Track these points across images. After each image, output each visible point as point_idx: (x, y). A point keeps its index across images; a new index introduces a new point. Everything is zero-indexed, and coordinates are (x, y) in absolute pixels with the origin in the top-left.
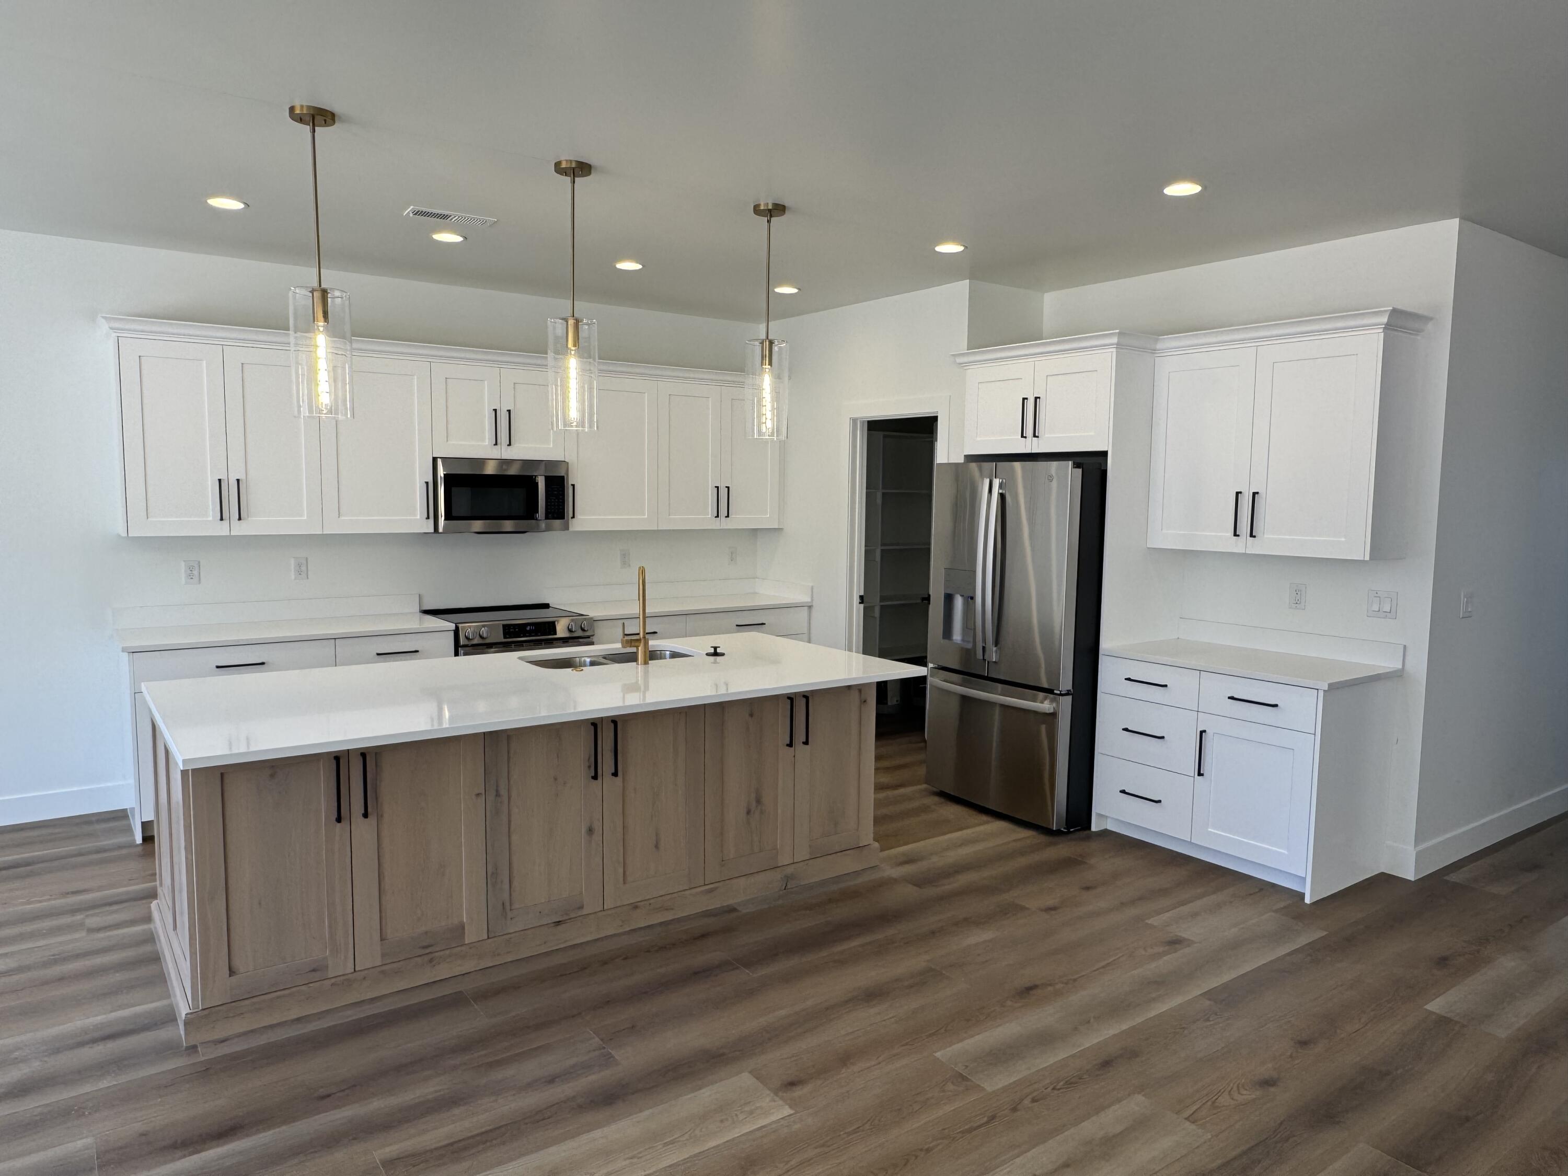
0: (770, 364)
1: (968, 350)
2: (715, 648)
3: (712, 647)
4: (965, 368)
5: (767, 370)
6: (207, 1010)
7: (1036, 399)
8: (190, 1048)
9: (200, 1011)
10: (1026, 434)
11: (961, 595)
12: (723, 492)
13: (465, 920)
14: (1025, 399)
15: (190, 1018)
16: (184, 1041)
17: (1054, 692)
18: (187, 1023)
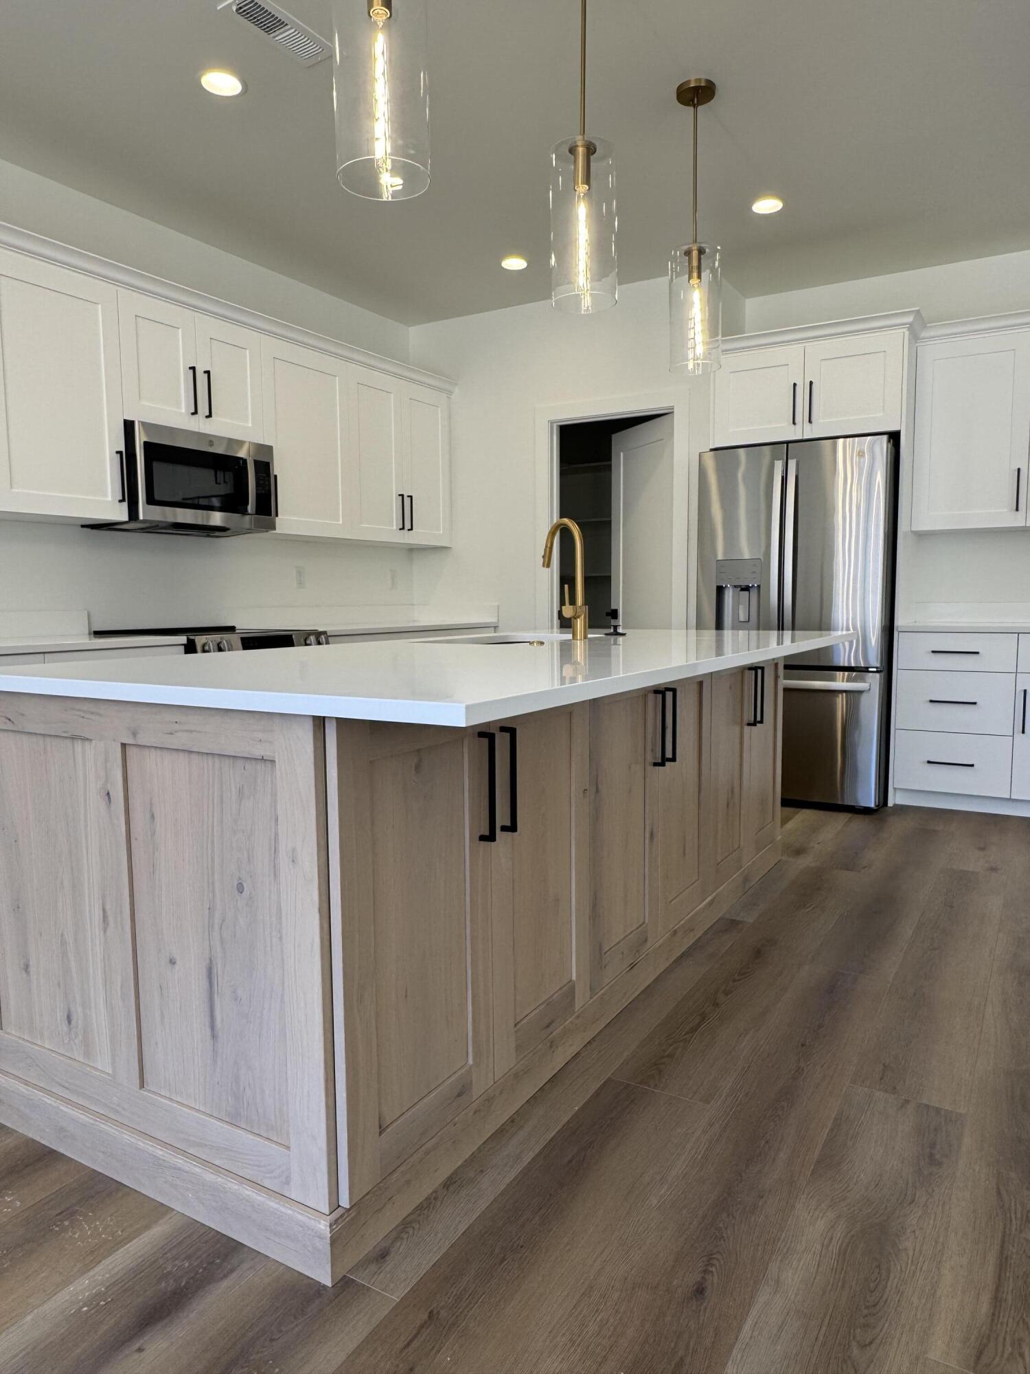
0: (699, 279)
5: (696, 284)
6: (357, 1206)
7: (811, 383)
8: (344, 1284)
9: (348, 1210)
10: (797, 421)
11: (735, 586)
12: (406, 503)
13: (574, 978)
14: (795, 385)
15: (337, 1228)
16: (324, 1277)
17: (870, 669)
18: (334, 1241)
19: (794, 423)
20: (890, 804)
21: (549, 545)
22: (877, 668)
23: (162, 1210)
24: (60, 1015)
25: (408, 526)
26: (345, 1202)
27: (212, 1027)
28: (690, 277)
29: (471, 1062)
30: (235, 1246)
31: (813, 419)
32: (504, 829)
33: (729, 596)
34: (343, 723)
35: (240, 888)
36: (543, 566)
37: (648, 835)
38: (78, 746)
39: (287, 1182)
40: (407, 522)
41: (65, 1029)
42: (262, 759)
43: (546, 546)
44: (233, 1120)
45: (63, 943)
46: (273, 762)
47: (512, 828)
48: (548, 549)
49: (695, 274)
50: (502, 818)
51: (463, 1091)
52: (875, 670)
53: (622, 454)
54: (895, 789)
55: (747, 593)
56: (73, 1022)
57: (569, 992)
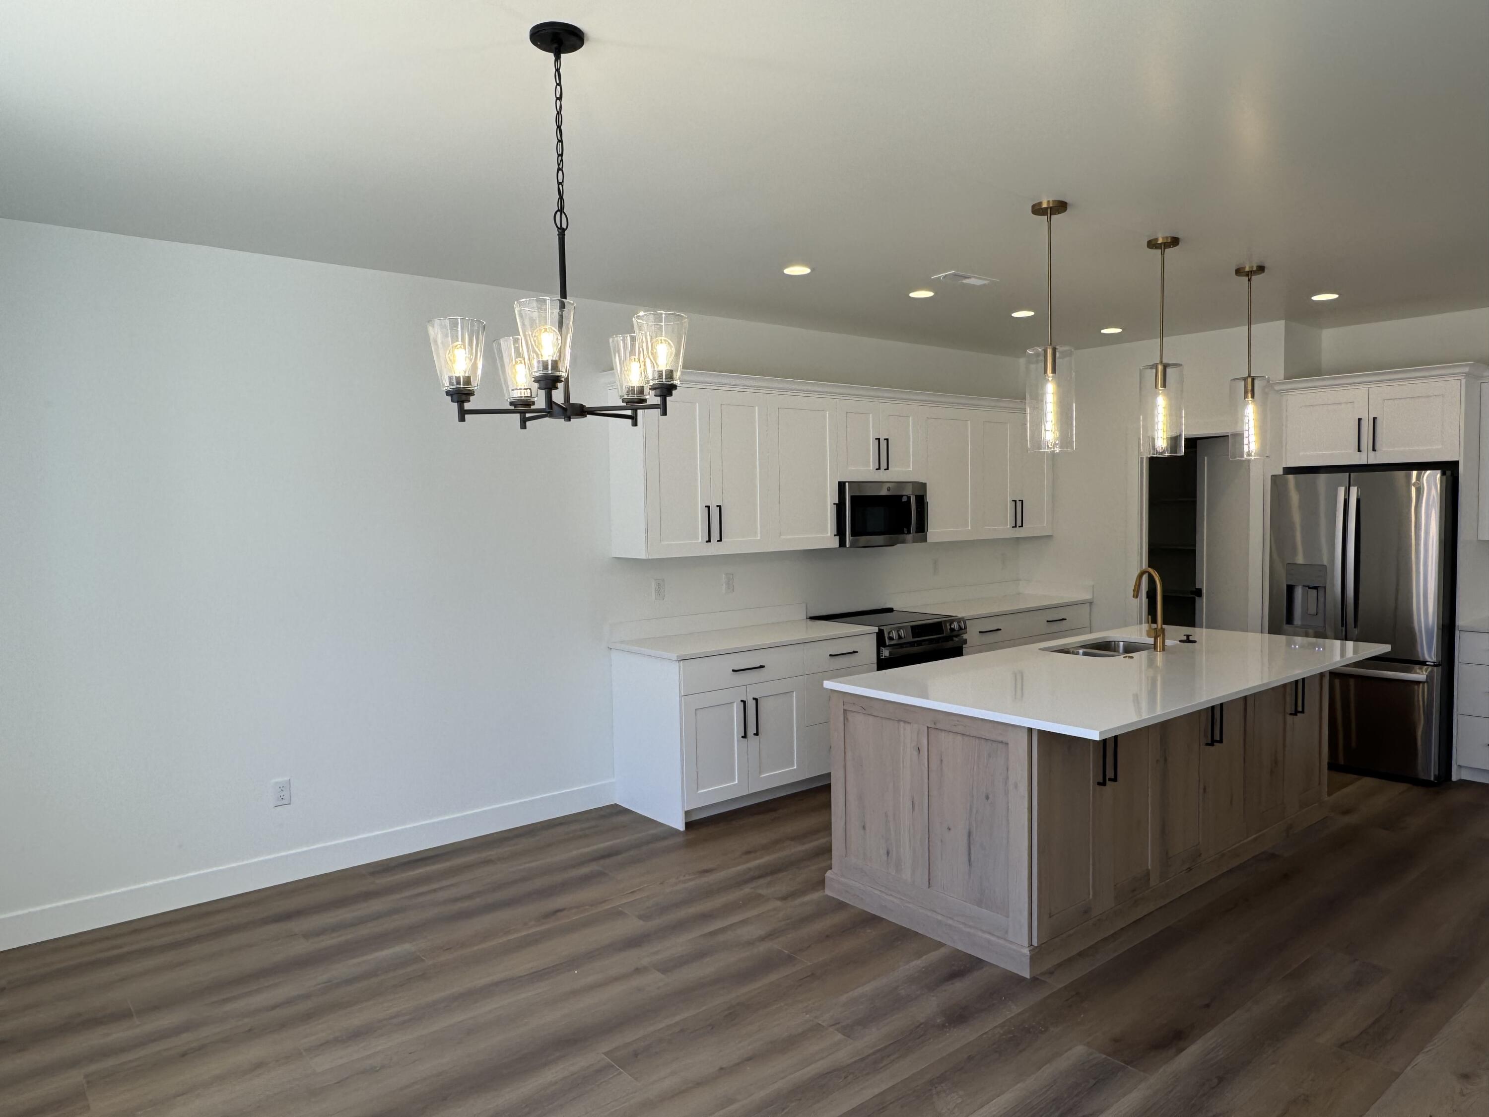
0: (1253, 397)
1: (1284, 380)
2: (1188, 636)
3: (1185, 635)
4: (1282, 394)
5: (1250, 402)
6: (1040, 946)
7: (1375, 419)
8: (1034, 979)
9: (1036, 947)
10: (1362, 448)
11: (1304, 586)
12: (1018, 505)
13: (1150, 867)
14: (1360, 420)
15: (1032, 953)
16: (1027, 974)
17: (1427, 663)
18: (1032, 958)
19: (1359, 450)
20: (1454, 778)
21: (1137, 584)
22: (1434, 662)
23: (940, 945)
24: (883, 852)
25: (1019, 523)
26: (1035, 943)
27: (970, 860)
28: (1246, 397)
29: (1091, 896)
30: (980, 961)
31: (1377, 447)
32: (1110, 780)
33: (1299, 593)
34: (1041, 732)
35: (987, 798)
36: (1133, 597)
37: (1201, 791)
38: (902, 724)
39: (1007, 932)
40: (1018, 522)
41: (886, 859)
42: (1002, 742)
43: (1136, 584)
44: (979, 903)
45: (886, 815)
46: (1007, 744)
47: (1115, 779)
48: (1137, 587)
49: (1250, 395)
50: (1110, 774)
51: (1087, 912)
52: (1432, 664)
53: (1206, 458)
54: (1460, 766)
55: (1315, 591)
56: (890, 855)
57: (1148, 874)
